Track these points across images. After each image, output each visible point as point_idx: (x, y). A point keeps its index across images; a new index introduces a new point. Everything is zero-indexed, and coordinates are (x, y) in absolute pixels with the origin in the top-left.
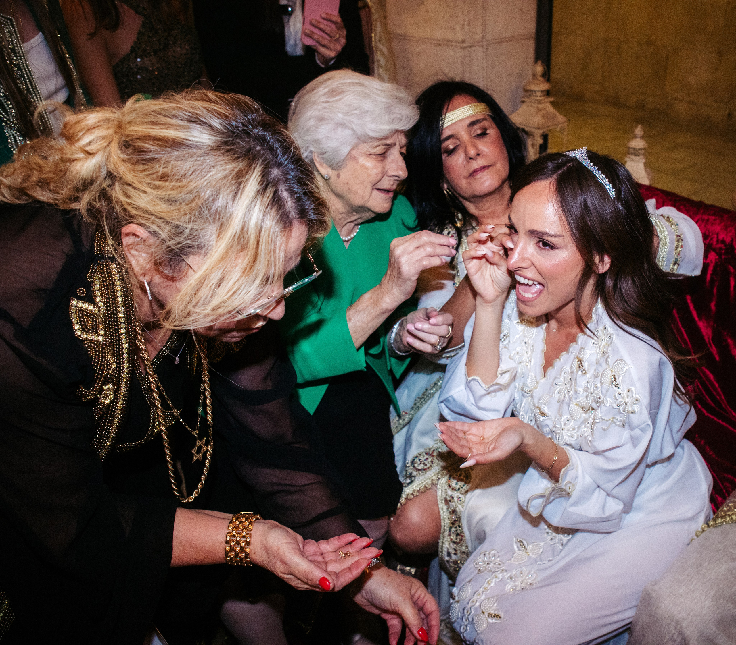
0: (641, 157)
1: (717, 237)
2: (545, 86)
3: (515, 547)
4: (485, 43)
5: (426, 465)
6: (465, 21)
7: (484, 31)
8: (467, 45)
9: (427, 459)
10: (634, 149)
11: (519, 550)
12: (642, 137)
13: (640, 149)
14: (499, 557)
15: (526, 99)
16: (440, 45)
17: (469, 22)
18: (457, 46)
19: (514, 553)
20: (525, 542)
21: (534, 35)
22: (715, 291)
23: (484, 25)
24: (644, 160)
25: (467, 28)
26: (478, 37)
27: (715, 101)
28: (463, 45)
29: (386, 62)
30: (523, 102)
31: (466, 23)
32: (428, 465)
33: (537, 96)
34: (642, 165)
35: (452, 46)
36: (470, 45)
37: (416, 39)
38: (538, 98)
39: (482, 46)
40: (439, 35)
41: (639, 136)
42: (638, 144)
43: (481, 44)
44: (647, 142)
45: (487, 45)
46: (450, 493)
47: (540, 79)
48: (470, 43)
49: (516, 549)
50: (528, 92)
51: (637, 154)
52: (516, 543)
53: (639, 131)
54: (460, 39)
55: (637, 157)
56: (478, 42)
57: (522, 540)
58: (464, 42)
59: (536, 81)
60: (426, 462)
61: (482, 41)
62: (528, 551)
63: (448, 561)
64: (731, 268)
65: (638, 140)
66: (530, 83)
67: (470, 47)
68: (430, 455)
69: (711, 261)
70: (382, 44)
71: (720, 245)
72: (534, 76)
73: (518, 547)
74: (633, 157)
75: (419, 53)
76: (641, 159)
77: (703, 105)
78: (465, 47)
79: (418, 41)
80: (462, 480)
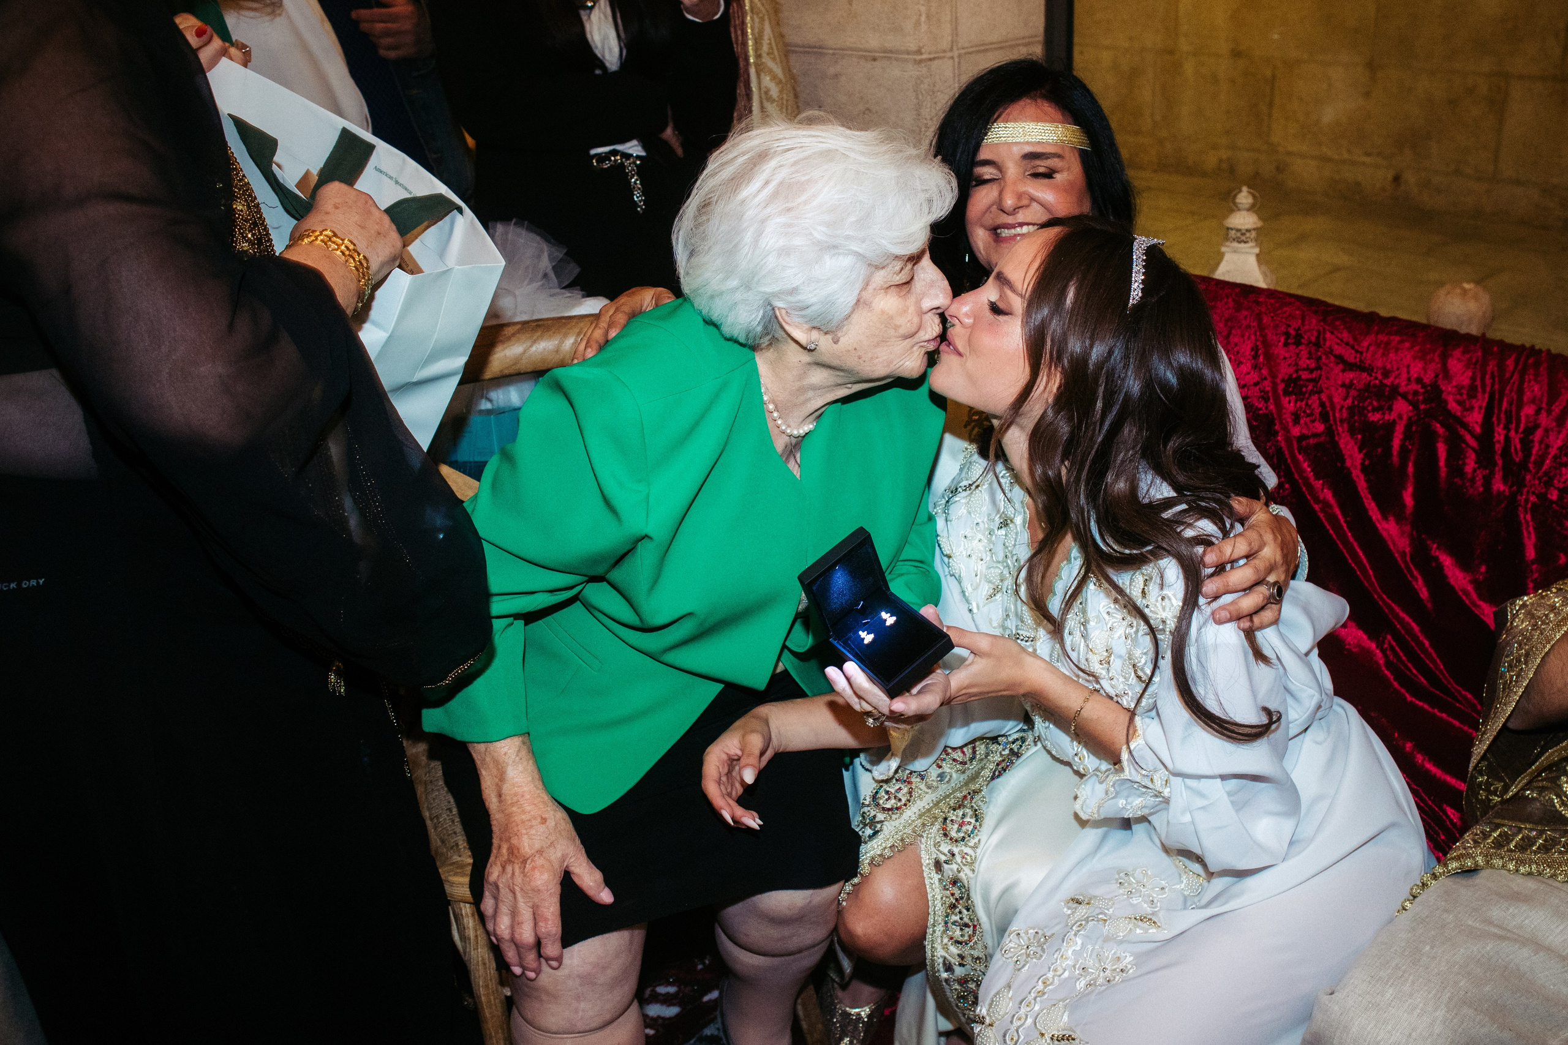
0: (1251, 244)
1: (1408, 372)
4: (956, 53)
5: (900, 800)
6: (920, 15)
7: (955, 32)
8: (924, 57)
9: (900, 789)
10: (1238, 230)
12: (1251, 209)
13: (1248, 231)
16: (874, 59)
17: (928, 17)
18: (906, 61)
21: (1041, 38)
22: (1410, 469)
23: (955, 22)
24: (1257, 250)
25: (924, 27)
26: (945, 43)
27: (1368, 154)
28: (918, 57)
29: (781, 92)
31: (923, 18)
32: (904, 800)
34: (1252, 260)
35: (897, 59)
36: (932, 56)
37: (831, 52)
39: (952, 58)
40: (873, 42)
41: (1247, 206)
42: (1244, 220)
43: (949, 54)
44: (1260, 218)
45: (960, 56)
46: (945, 848)
48: (930, 53)
51: (1244, 239)
53: (1244, 198)
54: (913, 47)
55: (1242, 245)
56: (944, 51)
58: (919, 52)
60: (900, 795)
61: (951, 50)
63: (947, 980)
64: (1438, 425)
65: (1244, 213)
67: (930, 60)
68: (905, 781)
69: (1400, 416)
70: (774, 59)
71: (1414, 386)
74: (1235, 244)
75: (836, 76)
76: (1251, 247)
77: (1344, 162)
78: (921, 61)
79: (834, 54)
80: (969, 823)
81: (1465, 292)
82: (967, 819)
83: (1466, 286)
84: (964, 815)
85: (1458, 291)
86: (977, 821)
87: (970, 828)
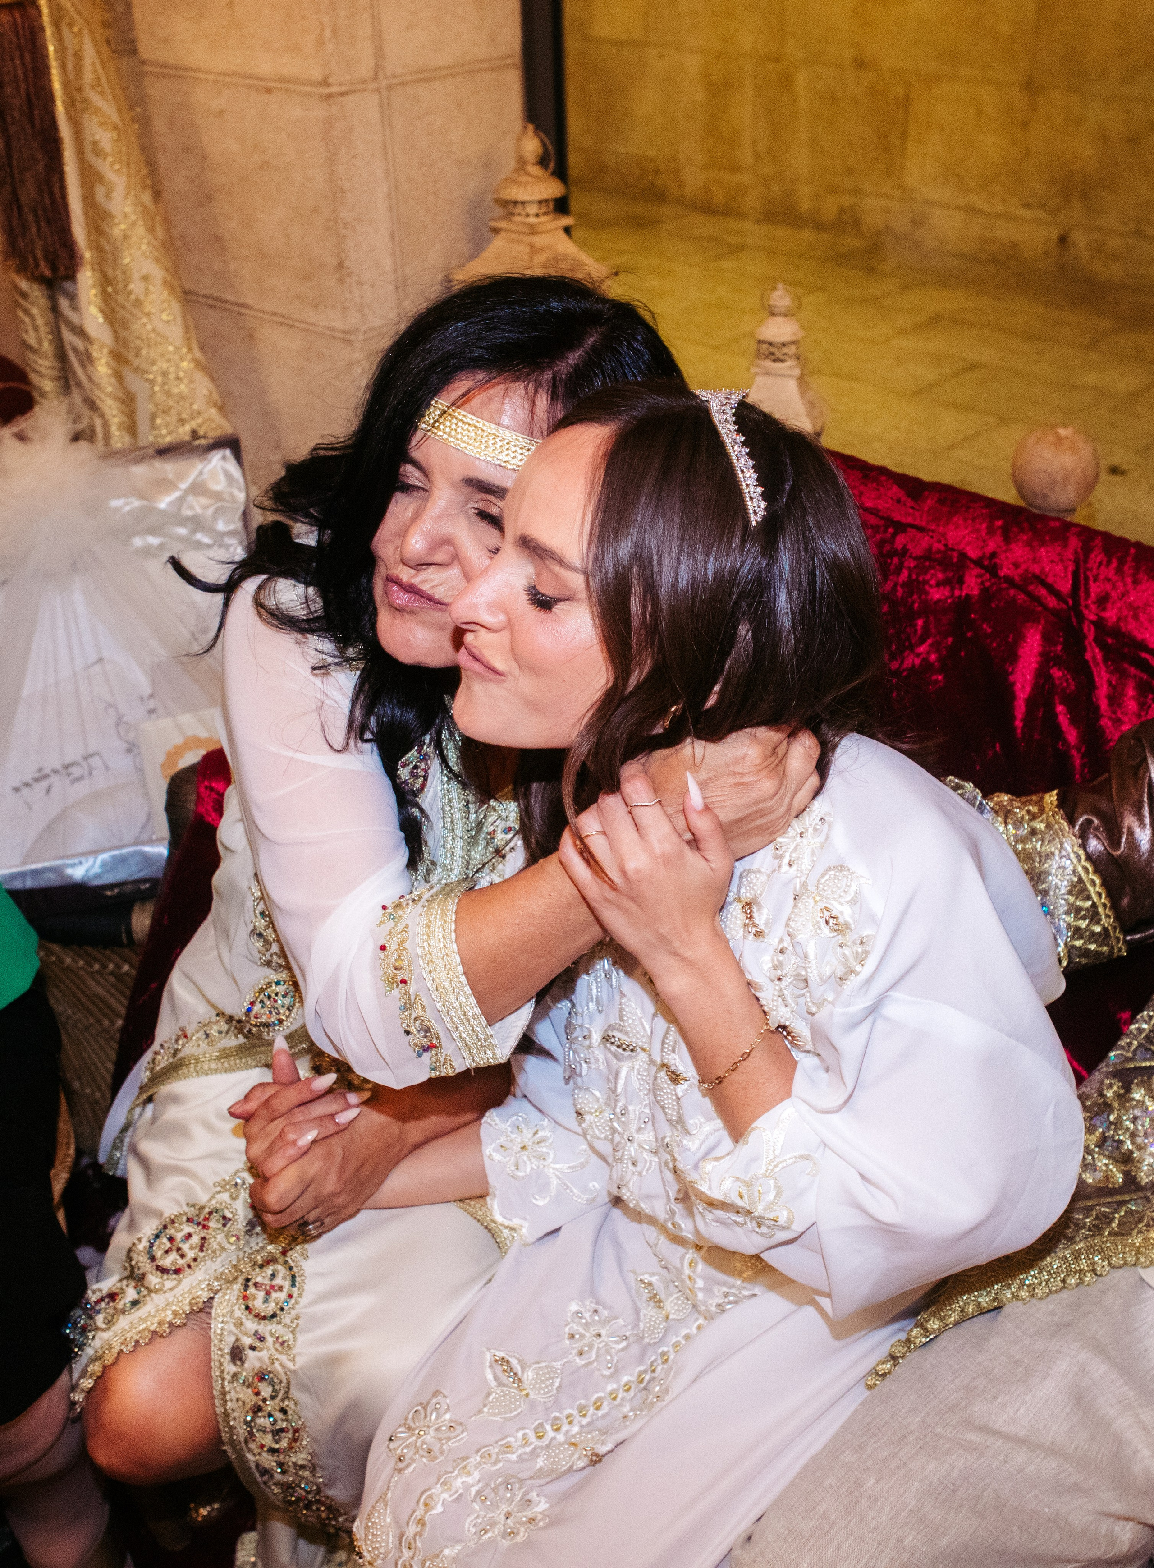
0: (787, 363)
2: (552, 189)
3: (490, 1376)
4: (384, 83)
5: (183, 1256)
6: (323, 29)
7: (379, 52)
8: (333, 90)
9: (189, 1236)
10: (771, 344)
11: (500, 1384)
12: (790, 314)
13: (786, 344)
14: (448, 1409)
15: (503, 225)
16: (269, 91)
17: (334, 31)
18: (307, 95)
19: (489, 1394)
20: (514, 1362)
21: (516, 59)
23: (378, 38)
24: (797, 372)
25: (330, 47)
26: (365, 69)
27: (1027, 206)
28: (325, 91)
30: (496, 231)
31: (328, 33)
32: (191, 1254)
33: (528, 216)
34: (792, 385)
35: (298, 92)
36: (343, 89)
38: (532, 220)
39: (378, 91)
40: (265, 66)
41: (783, 310)
42: (780, 329)
43: (373, 86)
44: (801, 326)
45: (390, 87)
46: (251, 1325)
47: (535, 170)
48: (340, 84)
49: (494, 1384)
50: (510, 206)
51: (779, 354)
52: (491, 1366)
53: (781, 298)
54: (316, 74)
55: (779, 365)
56: (363, 82)
57: (507, 1358)
58: (325, 83)
59: (523, 178)
60: (185, 1247)
61: (375, 78)
62: (526, 1384)
65: (781, 319)
66: (510, 181)
67: (342, 94)
68: (199, 1224)
70: (102, 94)
72: (522, 163)
73: (496, 1378)
74: (768, 364)
75: (221, 113)
76: (791, 367)
77: (998, 215)
78: (330, 96)
79: (215, 81)
80: (281, 1288)
81: (1060, 440)
82: (278, 1281)
83: (1062, 432)
84: (273, 1275)
85: (1051, 438)
86: (293, 1285)
87: (282, 1296)
